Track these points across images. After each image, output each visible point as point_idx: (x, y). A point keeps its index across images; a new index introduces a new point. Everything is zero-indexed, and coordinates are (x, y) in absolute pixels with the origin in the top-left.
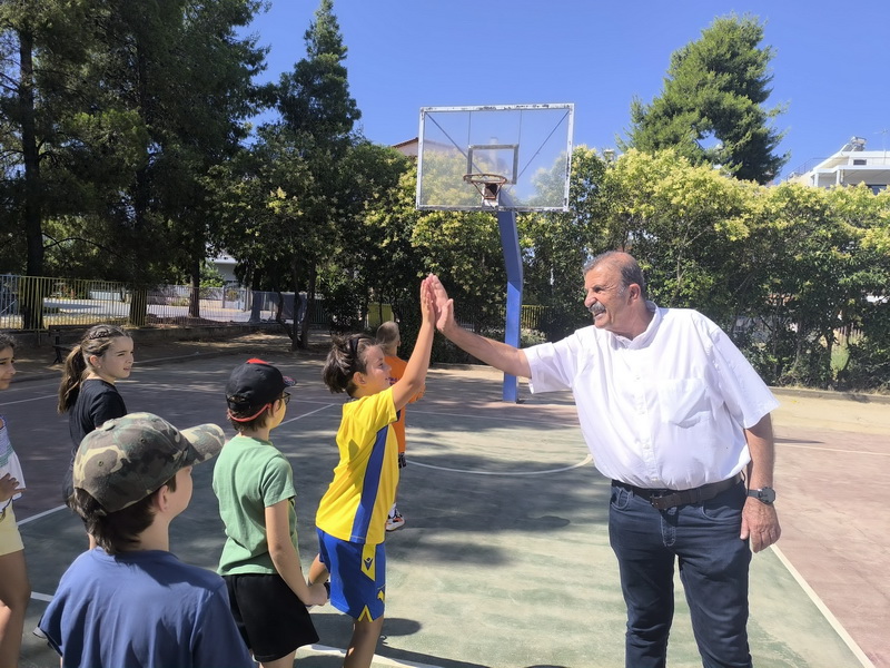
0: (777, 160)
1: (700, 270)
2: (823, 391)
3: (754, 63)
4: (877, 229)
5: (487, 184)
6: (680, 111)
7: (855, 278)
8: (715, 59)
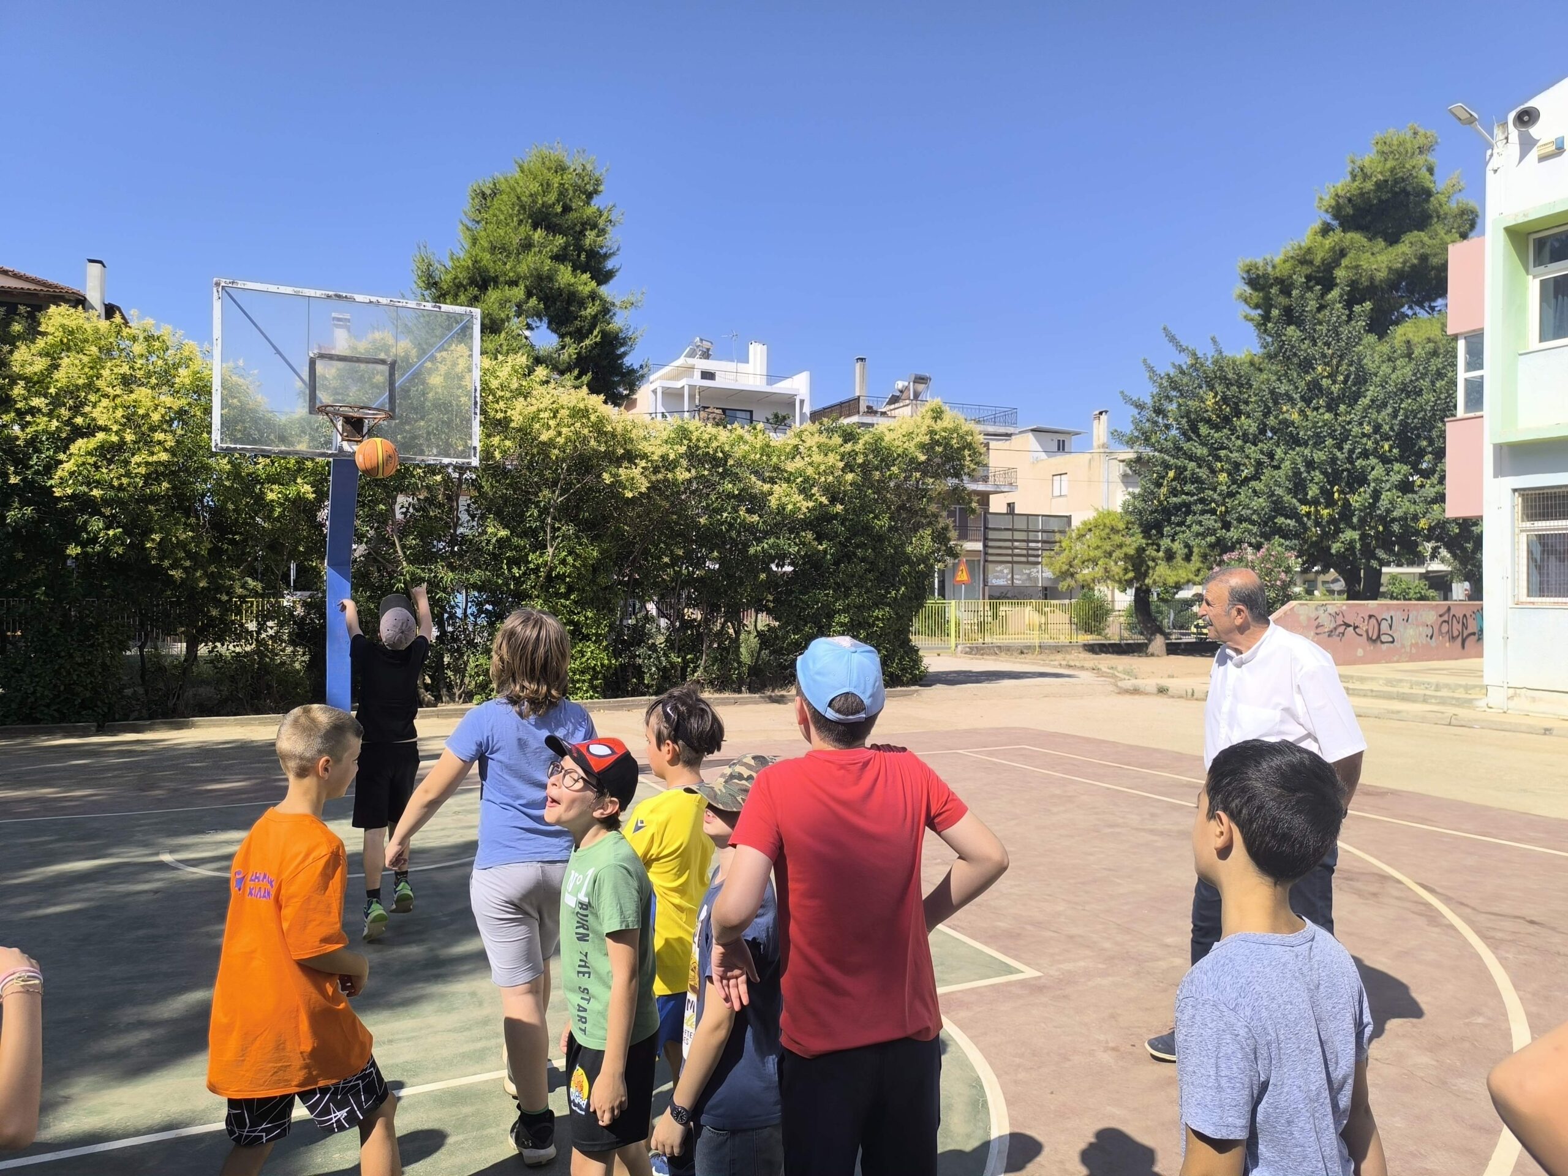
0: (631, 372)
2: (737, 695)
3: (594, 226)
4: (785, 486)
5: (345, 417)
6: (495, 280)
7: (766, 546)
8: (540, 211)
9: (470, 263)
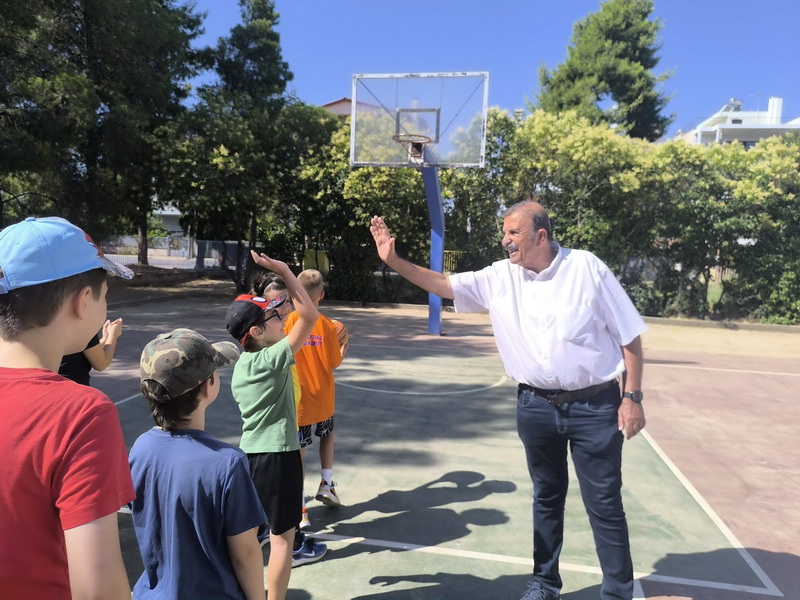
0: (665, 120)
1: (598, 218)
2: (700, 321)
3: (645, 32)
4: (747, 181)
5: (413, 143)
6: (581, 75)
7: (728, 223)
8: (612, 29)
9: (567, 67)
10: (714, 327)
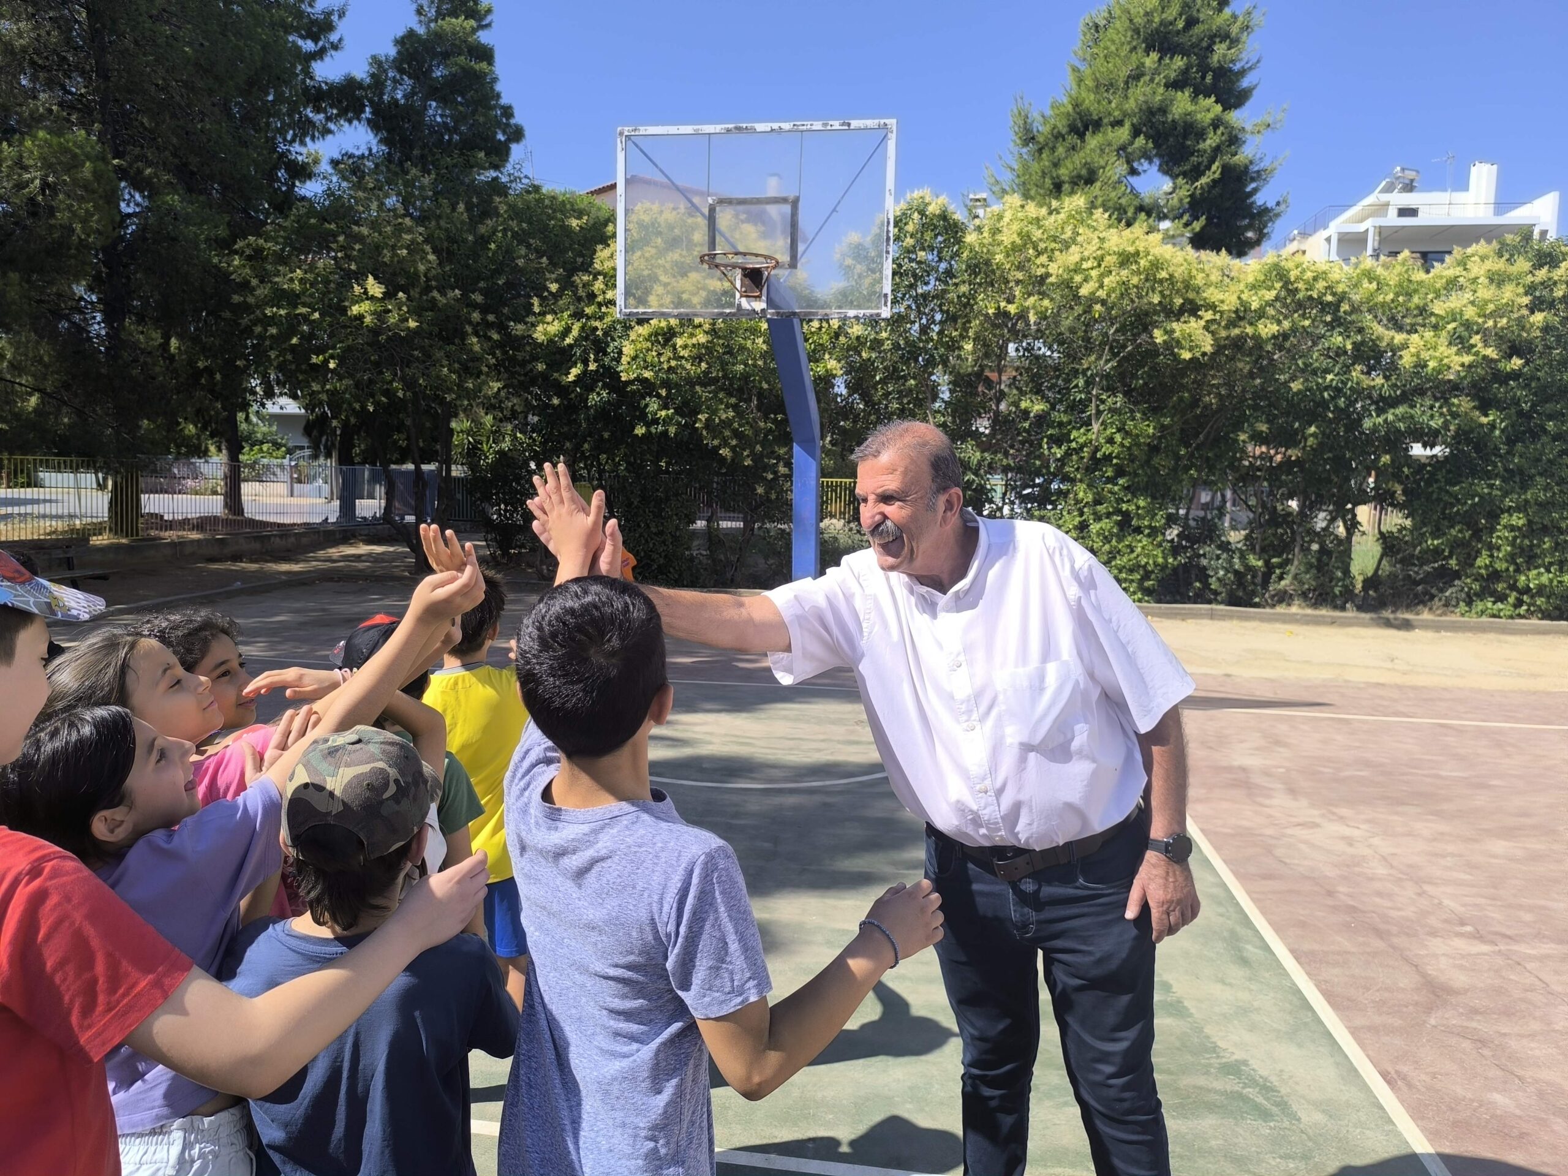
0: (1265, 211)
1: (1132, 411)
2: (1338, 614)
3: (1225, 36)
4: (1429, 334)
5: (744, 269)
6: (1097, 125)
7: (1390, 417)
8: (1157, 31)
9: (1070, 108)
10: (1364, 625)
